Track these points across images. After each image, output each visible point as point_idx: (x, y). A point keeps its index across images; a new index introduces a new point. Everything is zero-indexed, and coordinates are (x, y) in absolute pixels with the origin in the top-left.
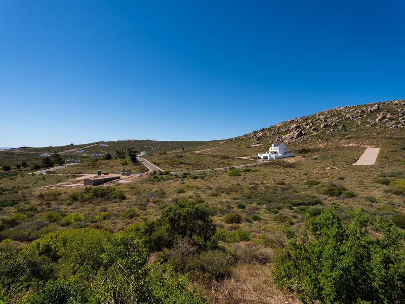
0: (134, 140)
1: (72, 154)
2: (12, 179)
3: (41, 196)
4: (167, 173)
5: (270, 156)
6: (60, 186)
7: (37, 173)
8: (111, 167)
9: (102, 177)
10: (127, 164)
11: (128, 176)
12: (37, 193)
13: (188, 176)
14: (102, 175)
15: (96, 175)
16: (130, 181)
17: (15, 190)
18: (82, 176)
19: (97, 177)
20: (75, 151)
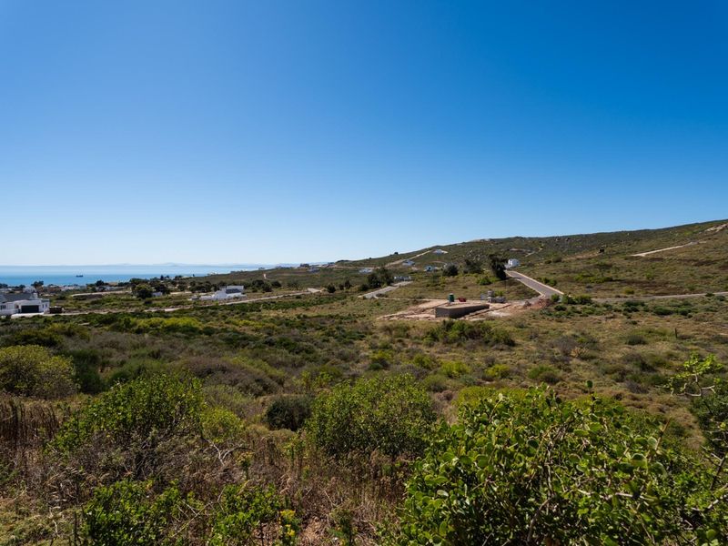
0: (491, 240)
1: (398, 268)
2: (343, 304)
3: (387, 330)
4: (584, 301)
6: (402, 316)
7: (368, 295)
8: (465, 288)
9: (458, 305)
10: (490, 283)
11: (502, 305)
12: (380, 325)
13: (641, 308)
14: (457, 302)
15: (447, 301)
16: (509, 314)
17: (352, 318)
18: (426, 302)
19: (449, 305)
20: (401, 264)
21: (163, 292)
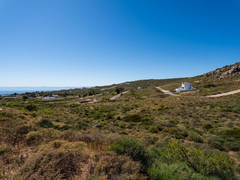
0: (144, 80)
5: (178, 90)
20: (114, 88)
21: (33, 97)
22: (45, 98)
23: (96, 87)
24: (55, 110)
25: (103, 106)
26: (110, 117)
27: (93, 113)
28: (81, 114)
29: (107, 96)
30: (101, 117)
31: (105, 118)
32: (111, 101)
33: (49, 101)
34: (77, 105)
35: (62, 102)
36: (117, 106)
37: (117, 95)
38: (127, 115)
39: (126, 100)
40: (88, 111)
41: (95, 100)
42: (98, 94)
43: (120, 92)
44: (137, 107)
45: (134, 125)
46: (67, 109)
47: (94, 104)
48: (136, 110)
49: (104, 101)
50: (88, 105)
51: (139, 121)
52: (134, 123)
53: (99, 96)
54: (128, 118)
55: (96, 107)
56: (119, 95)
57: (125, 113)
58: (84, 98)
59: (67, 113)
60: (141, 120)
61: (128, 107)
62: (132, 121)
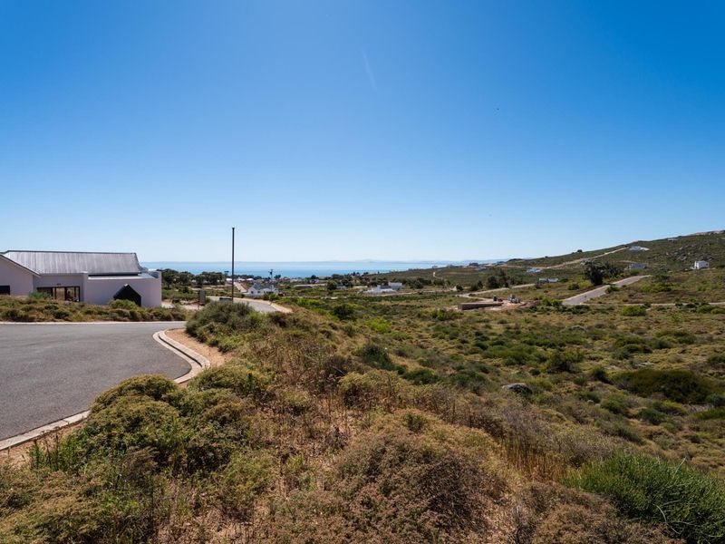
21: (347, 286)
22: (373, 290)
23: (513, 261)
24: (394, 324)
25: (537, 324)
26: (562, 366)
27: (501, 343)
28: (464, 342)
29: (553, 293)
30: (529, 359)
31: (543, 366)
32: (565, 309)
33: (380, 299)
34: (453, 316)
35: (413, 303)
36: (589, 328)
37: (589, 288)
38: (636, 368)
39: (631, 309)
40: (485, 335)
41: (509, 304)
42: (520, 283)
43: (604, 281)
44: (690, 342)
45: (673, 411)
46: (425, 324)
47: (504, 316)
48: (683, 352)
49: (540, 307)
50: (486, 317)
51: (700, 402)
52: (668, 403)
53: (523, 292)
54: (641, 378)
55: (512, 325)
56: (600, 291)
57: (627, 357)
58: (474, 295)
59: (425, 334)
60: (709, 396)
61: (641, 337)
62: (661, 395)
